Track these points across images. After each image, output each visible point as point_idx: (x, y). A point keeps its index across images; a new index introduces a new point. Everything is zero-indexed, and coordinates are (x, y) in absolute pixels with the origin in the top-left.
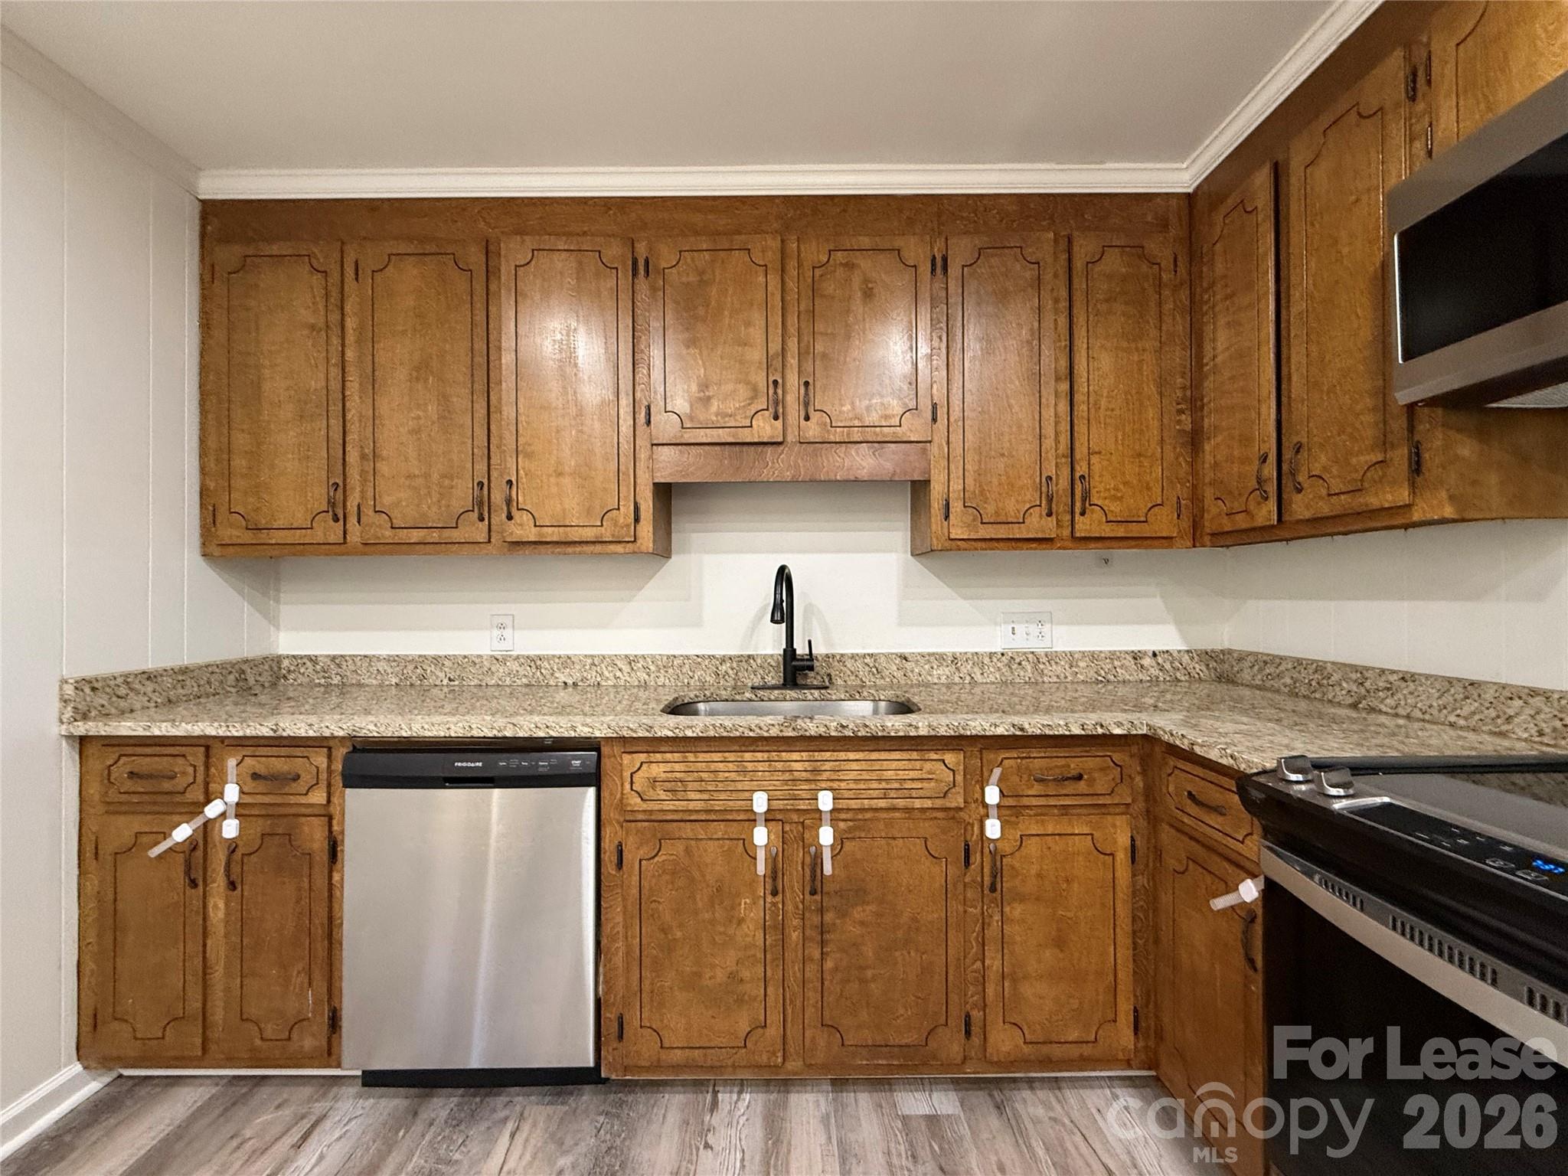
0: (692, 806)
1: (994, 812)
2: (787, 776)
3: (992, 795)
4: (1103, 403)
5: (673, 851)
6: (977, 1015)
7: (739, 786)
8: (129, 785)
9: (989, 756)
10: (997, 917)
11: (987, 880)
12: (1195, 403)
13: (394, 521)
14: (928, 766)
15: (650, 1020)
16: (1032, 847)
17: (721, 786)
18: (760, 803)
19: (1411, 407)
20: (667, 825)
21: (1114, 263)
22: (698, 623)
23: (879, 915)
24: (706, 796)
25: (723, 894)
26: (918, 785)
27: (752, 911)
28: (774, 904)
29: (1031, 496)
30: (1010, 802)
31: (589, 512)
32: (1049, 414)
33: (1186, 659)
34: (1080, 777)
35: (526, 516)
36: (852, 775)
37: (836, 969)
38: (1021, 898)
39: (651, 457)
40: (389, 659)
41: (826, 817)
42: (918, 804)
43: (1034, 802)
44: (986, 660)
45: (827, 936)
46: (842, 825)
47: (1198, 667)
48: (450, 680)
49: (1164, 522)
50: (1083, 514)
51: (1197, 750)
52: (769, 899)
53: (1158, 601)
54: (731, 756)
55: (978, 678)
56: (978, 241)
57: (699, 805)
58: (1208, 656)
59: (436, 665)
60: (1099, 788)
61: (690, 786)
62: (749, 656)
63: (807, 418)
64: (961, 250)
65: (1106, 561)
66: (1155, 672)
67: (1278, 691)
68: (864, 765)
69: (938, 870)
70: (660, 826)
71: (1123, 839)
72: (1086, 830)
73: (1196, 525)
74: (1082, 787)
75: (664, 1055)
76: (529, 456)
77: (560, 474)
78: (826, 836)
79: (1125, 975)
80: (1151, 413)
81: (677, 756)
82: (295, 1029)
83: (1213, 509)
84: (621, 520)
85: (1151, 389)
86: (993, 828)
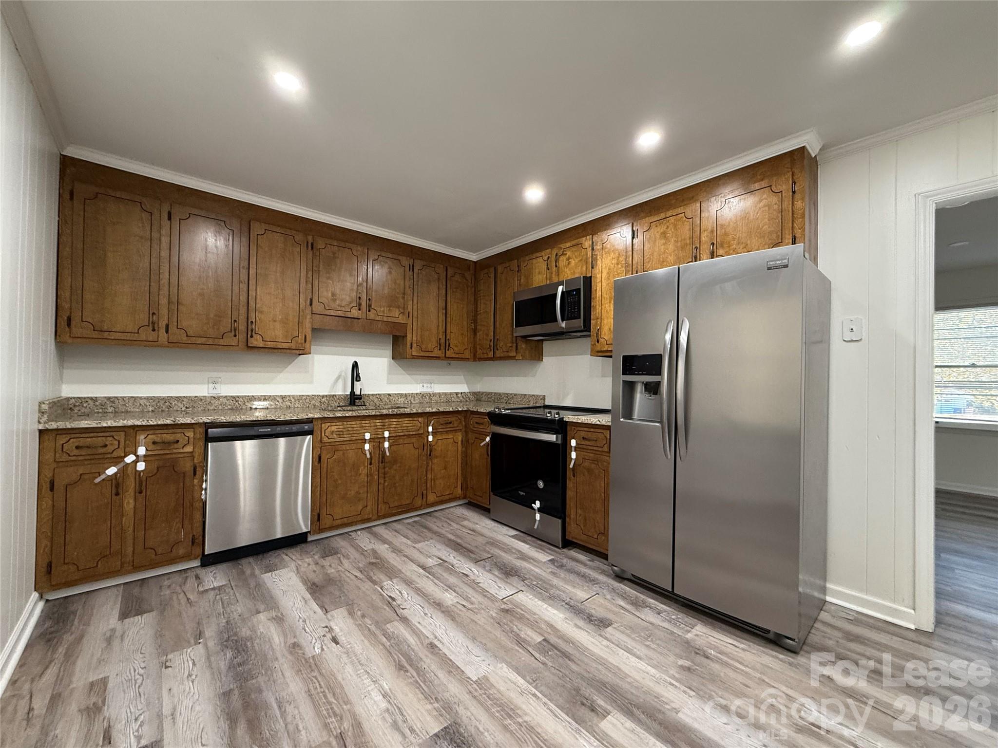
0: (345, 439)
1: (431, 434)
2: (375, 428)
3: (430, 429)
4: (454, 318)
5: (339, 454)
6: (425, 492)
7: (361, 432)
8: (76, 452)
9: (430, 418)
10: (431, 463)
11: (428, 453)
12: (475, 321)
13: (188, 333)
14: (414, 422)
15: (329, 511)
16: (440, 442)
17: (355, 432)
18: (367, 436)
19: (516, 337)
20: (336, 446)
21: (457, 278)
22: (312, 382)
23: (400, 467)
24: (350, 436)
25: (355, 467)
26: (411, 428)
27: (363, 471)
28: (370, 468)
29: (435, 344)
30: (435, 431)
31: (286, 337)
32: (440, 320)
33: (469, 394)
34: (451, 423)
35: (258, 336)
36: (394, 426)
37: (388, 485)
38: (437, 457)
39: (311, 318)
40: (148, 398)
41: (387, 439)
42: (411, 433)
43: (441, 430)
44: (415, 396)
45: (386, 476)
46: (391, 441)
47: (472, 397)
48: (186, 408)
49: (467, 354)
50: (448, 350)
51: (479, 410)
52: (369, 466)
53: (462, 377)
54: (358, 422)
55: (413, 401)
56: (423, 263)
57: (348, 439)
58: (474, 394)
59: (178, 401)
60: (456, 425)
61: (345, 433)
62: (334, 395)
63: (369, 311)
64: (418, 264)
65: (450, 364)
66: (461, 398)
67: (491, 402)
68: (397, 423)
69: (416, 452)
70: (334, 447)
71: (460, 438)
72: (452, 437)
73: (475, 355)
74: (451, 425)
75: (334, 522)
76: (261, 312)
77: (275, 321)
78: (386, 445)
79: (460, 474)
80: (465, 323)
81: (341, 423)
82: (174, 547)
83: (479, 351)
84: (300, 341)
85: (465, 315)
86: (430, 438)
